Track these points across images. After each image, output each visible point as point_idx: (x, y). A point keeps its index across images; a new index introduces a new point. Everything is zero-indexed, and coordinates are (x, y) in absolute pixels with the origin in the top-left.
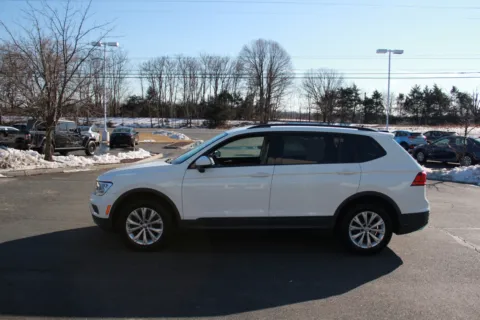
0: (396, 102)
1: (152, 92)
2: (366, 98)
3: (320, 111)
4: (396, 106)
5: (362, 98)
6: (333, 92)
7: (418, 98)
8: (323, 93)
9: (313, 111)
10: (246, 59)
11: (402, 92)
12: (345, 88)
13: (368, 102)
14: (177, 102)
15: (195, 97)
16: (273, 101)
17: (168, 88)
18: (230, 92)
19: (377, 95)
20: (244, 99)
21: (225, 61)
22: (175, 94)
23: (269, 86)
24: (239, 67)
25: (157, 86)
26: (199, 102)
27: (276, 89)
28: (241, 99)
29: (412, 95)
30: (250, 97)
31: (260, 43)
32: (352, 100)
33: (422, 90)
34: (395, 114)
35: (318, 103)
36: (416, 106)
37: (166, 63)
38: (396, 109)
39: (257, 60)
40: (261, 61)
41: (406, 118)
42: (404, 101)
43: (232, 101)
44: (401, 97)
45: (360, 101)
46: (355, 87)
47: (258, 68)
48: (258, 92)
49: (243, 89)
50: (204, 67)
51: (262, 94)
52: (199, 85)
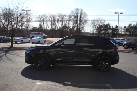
0: (123, 29)
1: (40, 25)
2: (113, 28)
3: (97, 32)
4: (123, 30)
5: (111, 28)
6: (102, 26)
7: (131, 28)
8: (98, 26)
9: (95, 32)
10: (72, 15)
11: (125, 26)
12: (106, 24)
13: (113, 29)
14: (49, 29)
15: (55, 27)
16: (81, 29)
17: (46, 24)
18: (67, 26)
19: (117, 27)
20: (71, 28)
21: (65, 15)
22: (48, 26)
23: (80, 24)
24: (70, 17)
25: (42, 24)
26: (56, 29)
27: (82, 25)
28: (70, 28)
29: (129, 27)
30: (74, 27)
31: (77, 9)
32: (108, 29)
33: (132, 25)
34: (123, 33)
35: (96, 29)
36: (130, 31)
37: (45, 16)
38: (123, 31)
39: (76, 15)
40: (77, 15)
41: (127, 34)
42: (126, 29)
43: (67, 29)
44: (125, 27)
45: (111, 29)
46: (109, 24)
47: (76, 17)
48: (76, 25)
49: (71, 25)
50: (58, 17)
51: (77, 27)
52: (56, 23)
